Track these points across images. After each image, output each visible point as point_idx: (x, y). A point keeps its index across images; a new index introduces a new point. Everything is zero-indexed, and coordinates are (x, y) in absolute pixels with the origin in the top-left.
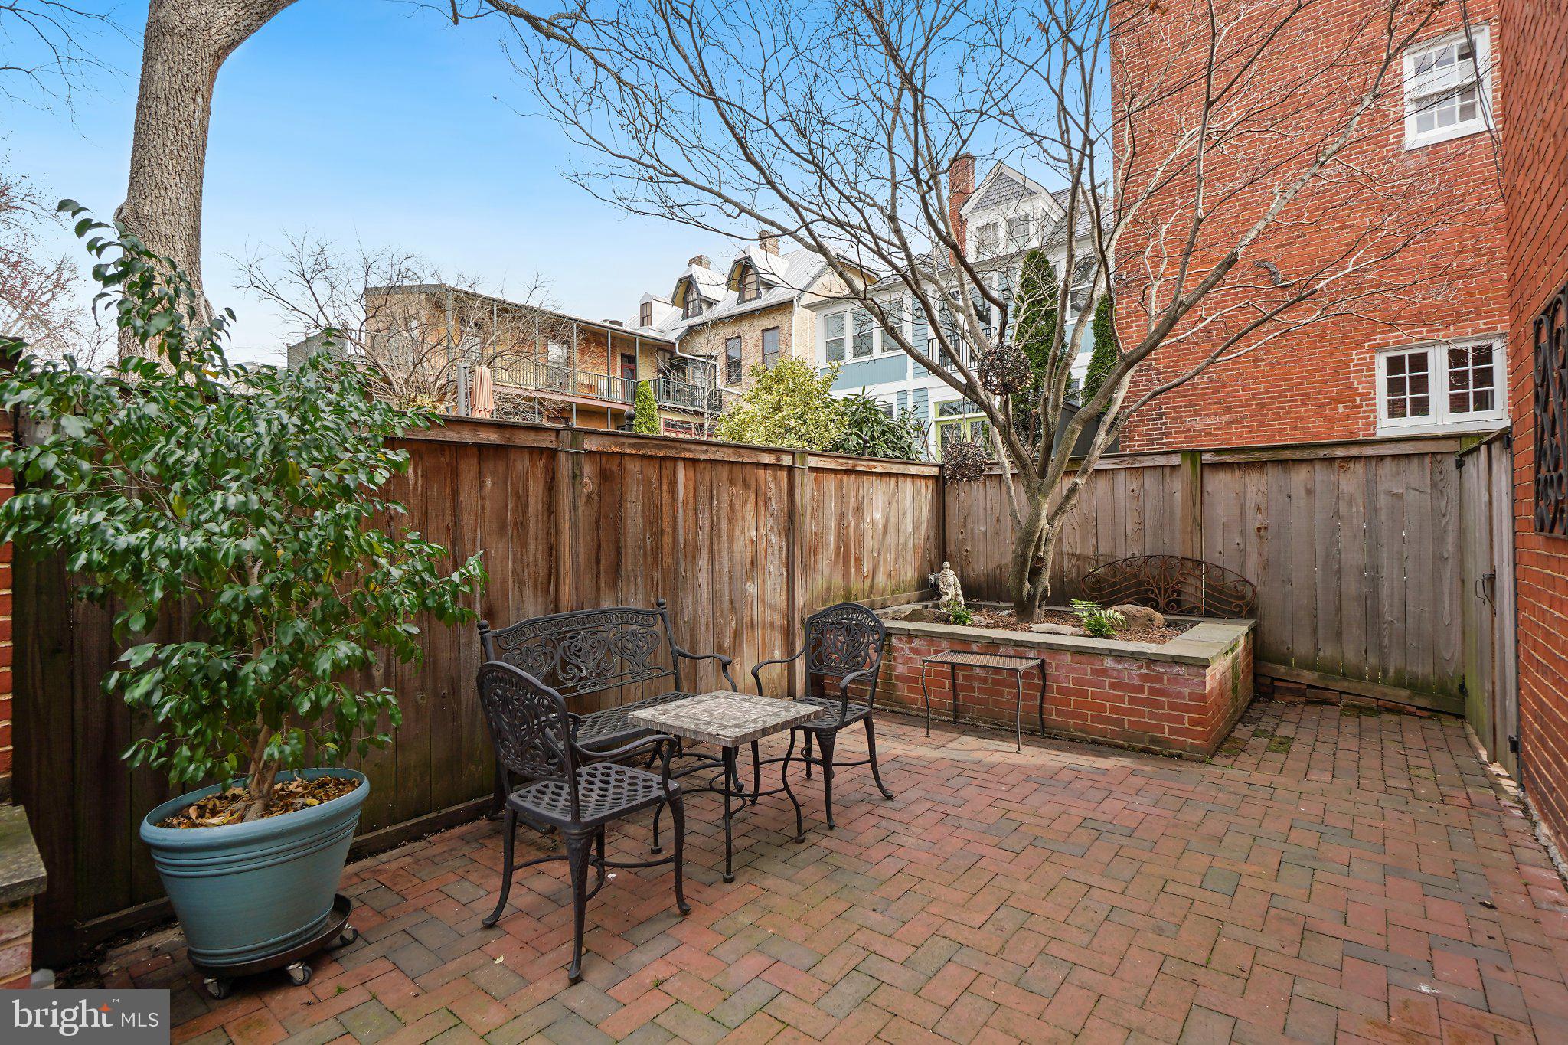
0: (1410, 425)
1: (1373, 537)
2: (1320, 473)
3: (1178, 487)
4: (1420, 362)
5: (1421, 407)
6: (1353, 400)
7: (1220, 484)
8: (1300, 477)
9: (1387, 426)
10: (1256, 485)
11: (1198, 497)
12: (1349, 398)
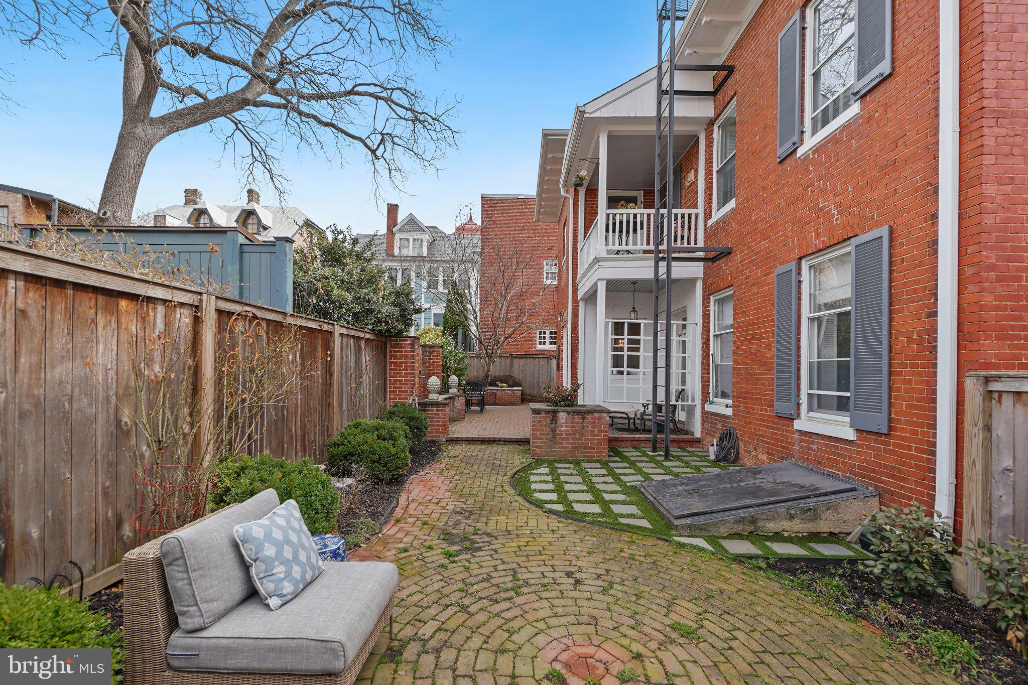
0: (542, 347)
1: (539, 373)
2: (532, 360)
3: (508, 361)
4: (545, 333)
5: (544, 344)
6: (532, 340)
7: (516, 361)
8: (529, 360)
9: (539, 347)
10: (522, 361)
11: (512, 364)
12: (531, 339)
